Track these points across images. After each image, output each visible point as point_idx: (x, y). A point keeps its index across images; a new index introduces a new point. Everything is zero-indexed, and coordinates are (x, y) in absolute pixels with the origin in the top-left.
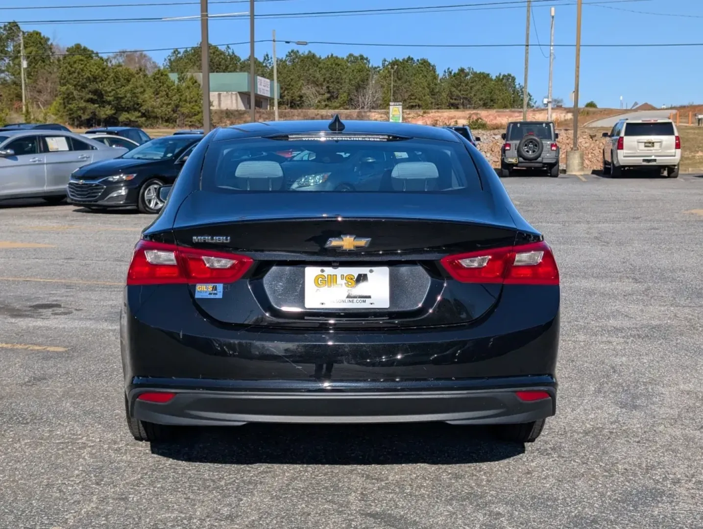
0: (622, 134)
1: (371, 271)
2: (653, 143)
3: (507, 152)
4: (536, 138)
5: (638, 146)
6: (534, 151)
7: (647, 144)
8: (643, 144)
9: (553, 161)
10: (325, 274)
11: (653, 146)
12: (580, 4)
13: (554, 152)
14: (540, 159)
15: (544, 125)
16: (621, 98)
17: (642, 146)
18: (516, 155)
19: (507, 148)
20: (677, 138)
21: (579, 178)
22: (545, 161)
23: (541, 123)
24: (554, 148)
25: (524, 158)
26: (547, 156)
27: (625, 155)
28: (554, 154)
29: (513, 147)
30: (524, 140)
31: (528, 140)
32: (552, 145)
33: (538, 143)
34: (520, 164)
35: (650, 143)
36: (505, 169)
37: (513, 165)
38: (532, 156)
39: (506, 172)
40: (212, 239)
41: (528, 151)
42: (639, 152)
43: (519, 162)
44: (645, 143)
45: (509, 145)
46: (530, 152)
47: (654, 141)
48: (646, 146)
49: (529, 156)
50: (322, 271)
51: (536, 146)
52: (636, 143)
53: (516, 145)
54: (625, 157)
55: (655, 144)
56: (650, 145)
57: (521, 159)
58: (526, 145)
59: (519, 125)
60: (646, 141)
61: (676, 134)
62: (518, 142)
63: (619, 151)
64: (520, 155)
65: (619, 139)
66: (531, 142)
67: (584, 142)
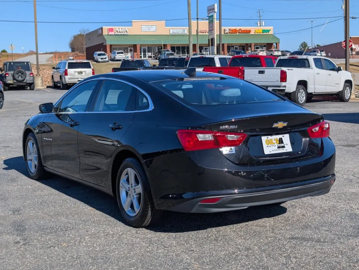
0: (67, 68)
1: (283, 136)
2: (82, 72)
3: (7, 78)
4: (22, 70)
5: (75, 74)
6: (22, 77)
7: (79, 73)
8: (77, 73)
9: (32, 82)
10: (269, 139)
11: (82, 74)
12: (35, 2)
13: (32, 77)
14: (25, 81)
15: (26, 63)
16: (23, 48)
17: (77, 74)
18: (12, 79)
19: (7, 75)
20: (93, 70)
21: (43, 90)
22: (28, 82)
23: (24, 63)
24: (31, 75)
25: (17, 81)
26: (28, 79)
27: (69, 78)
28: (32, 78)
29: (10, 75)
30: (16, 72)
31: (18, 71)
32: (30, 74)
33: (24, 73)
34: (14, 84)
35: (80, 72)
36: (6, 86)
37: (11, 84)
38: (21, 80)
39: (7, 88)
40: (229, 127)
41: (18, 77)
42: (76, 77)
43: (14, 83)
44: (78, 72)
45: (8, 74)
46: (20, 77)
47: (82, 71)
48: (78, 74)
49: (19, 80)
50: (268, 138)
51: (22, 74)
52: (74, 72)
53: (11, 74)
54: (69, 79)
55: (83, 73)
56: (80, 73)
57: (15, 81)
58: (17, 74)
59: (12, 63)
60: (78, 71)
61: (92, 68)
62: (12, 72)
63: (66, 76)
64: (14, 79)
65: (65, 71)
66: (20, 72)
67: (34, 72)
